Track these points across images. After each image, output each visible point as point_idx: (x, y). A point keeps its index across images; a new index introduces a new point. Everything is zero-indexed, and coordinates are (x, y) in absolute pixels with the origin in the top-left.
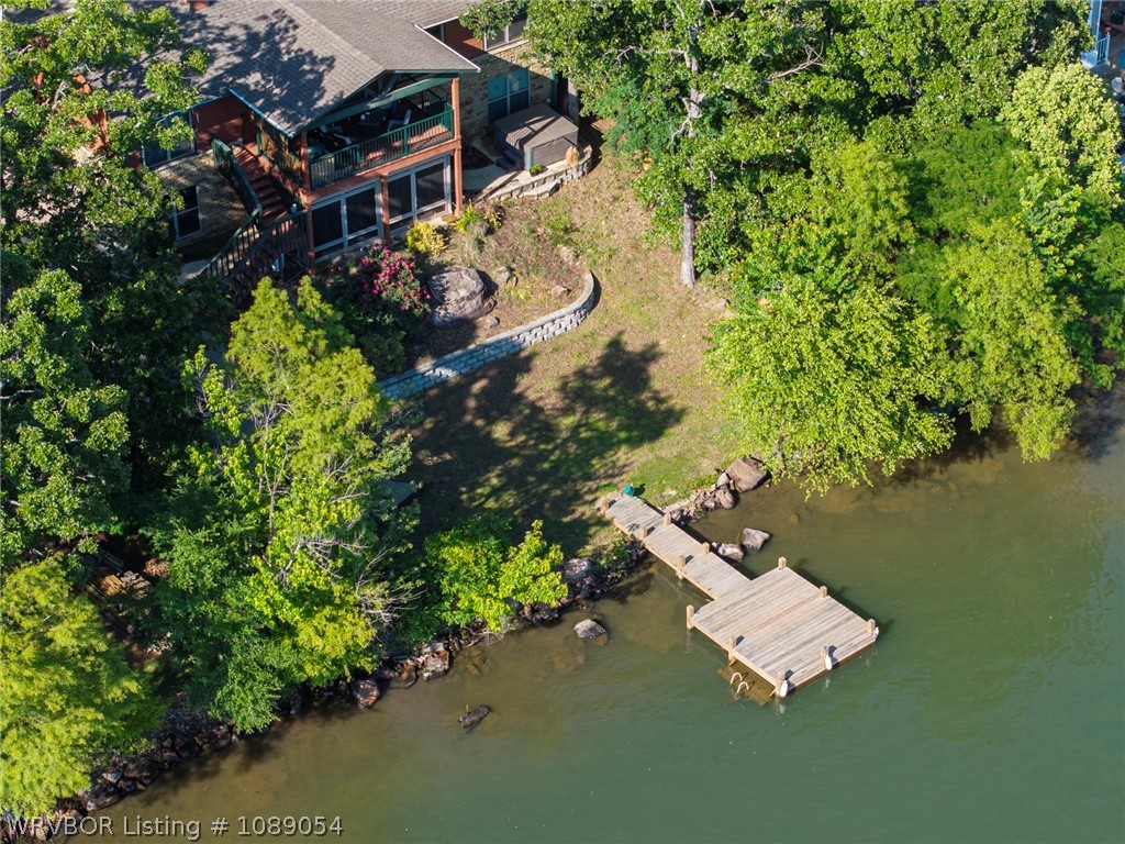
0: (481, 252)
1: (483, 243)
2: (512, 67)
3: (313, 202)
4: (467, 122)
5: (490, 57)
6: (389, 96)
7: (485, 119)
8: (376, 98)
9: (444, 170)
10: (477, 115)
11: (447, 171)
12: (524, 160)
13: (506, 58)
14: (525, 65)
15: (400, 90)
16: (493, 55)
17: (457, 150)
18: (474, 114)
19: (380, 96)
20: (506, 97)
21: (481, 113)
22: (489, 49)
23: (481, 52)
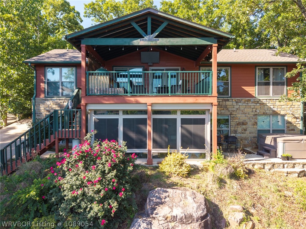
0: (221, 188)
1: (226, 183)
2: (274, 111)
3: (86, 104)
4: (243, 135)
5: (259, 100)
6: (156, 40)
7: (255, 137)
8: (145, 37)
9: (206, 125)
10: (250, 133)
11: (208, 127)
12: (277, 150)
13: (270, 104)
14: (282, 113)
15: (167, 38)
16: (261, 100)
17: (214, 105)
18: (247, 132)
19: (149, 37)
20: (269, 129)
21: (252, 133)
22: (259, 96)
23: (253, 97)
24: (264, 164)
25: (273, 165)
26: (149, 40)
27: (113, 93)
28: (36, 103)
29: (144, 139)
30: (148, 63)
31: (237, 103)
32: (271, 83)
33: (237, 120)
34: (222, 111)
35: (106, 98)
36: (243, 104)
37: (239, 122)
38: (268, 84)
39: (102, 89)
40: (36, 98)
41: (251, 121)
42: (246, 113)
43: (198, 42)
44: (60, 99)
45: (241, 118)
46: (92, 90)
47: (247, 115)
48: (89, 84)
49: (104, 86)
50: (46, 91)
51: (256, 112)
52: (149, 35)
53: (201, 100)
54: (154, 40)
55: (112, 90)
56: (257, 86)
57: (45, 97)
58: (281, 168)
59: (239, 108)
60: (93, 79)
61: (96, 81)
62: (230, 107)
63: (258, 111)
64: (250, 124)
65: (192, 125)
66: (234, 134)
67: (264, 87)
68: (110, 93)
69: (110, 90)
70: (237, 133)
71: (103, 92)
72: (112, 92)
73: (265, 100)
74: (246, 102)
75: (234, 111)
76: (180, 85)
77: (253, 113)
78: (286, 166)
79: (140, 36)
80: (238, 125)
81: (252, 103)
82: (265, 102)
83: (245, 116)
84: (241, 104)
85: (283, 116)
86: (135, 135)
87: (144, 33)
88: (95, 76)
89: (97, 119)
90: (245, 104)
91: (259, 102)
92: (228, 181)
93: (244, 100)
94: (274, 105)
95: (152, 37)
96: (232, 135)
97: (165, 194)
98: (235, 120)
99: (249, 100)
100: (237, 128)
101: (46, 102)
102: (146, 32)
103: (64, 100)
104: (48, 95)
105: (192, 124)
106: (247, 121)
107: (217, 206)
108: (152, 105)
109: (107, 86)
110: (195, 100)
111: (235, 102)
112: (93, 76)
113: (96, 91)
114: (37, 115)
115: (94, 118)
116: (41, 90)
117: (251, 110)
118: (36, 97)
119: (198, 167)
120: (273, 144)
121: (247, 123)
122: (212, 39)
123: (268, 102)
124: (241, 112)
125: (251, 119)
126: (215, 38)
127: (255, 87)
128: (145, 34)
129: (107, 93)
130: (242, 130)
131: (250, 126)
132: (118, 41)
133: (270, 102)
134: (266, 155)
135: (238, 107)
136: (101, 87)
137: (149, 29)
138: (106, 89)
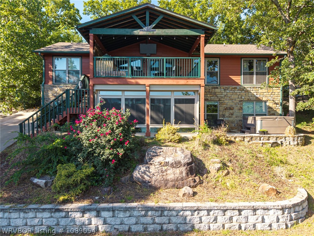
0: (205, 150)
1: (209, 147)
2: (257, 98)
3: (94, 85)
4: (230, 119)
5: (244, 88)
6: (153, 30)
7: (240, 121)
8: (144, 28)
9: (195, 104)
10: (236, 117)
11: (197, 106)
12: (256, 127)
13: (253, 92)
14: (264, 99)
15: (162, 29)
16: (246, 88)
17: (202, 86)
18: (234, 116)
19: (148, 28)
20: (253, 114)
21: (238, 117)
22: (244, 84)
23: (239, 85)
24: (244, 137)
25: (252, 138)
26: (147, 31)
27: (117, 76)
28: (45, 90)
29: (143, 116)
30: (146, 54)
31: (224, 90)
32: (255, 73)
33: (225, 106)
34: (212, 98)
35: (111, 80)
36: (230, 91)
37: (227, 108)
38: (252, 74)
39: (107, 72)
40: (45, 85)
41: (237, 106)
42: (233, 100)
43: (188, 33)
44: (67, 86)
45: (228, 104)
46: (99, 73)
47: (234, 101)
48: (96, 68)
49: (109, 70)
50: (54, 78)
51: (241, 98)
52: (147, 26)
53: (191, 82)
54: (151, 30)
55: (115, 73)
56: (242, 76)
57: (52, 84)
58: (258, 140)
59: (227, 95)
60: (99, 63)
61: (102, 66)
62: (219, 94)
63: (244, 98)
64: (236, 108)
65: (184, 105)
66: (222, 117)
67: (248, 76)
68: (114, 76)
69: (114, 73)
70: (224, 117)
71: (108, 74)
72: (115, 75)
73: (250, 88)
74: (233, 90)
75: (222, 97)
76: (173, 71)
77: (239, 99)
78: (262, 139)
79: (140, 27)
80: (225, 110)
81: (238, 90)
82: (249, 90)
83: (232, 102)
84: (229, 91)
85: (266, 102)
86: (135, 112)
87: (143, 24)
88: (101, 61)
89: (103, 98)
90: (232, 91)
91: (244, 90)
92: (212, 145)
93: (231, 88)
94: (257, 92)
95: (150, 28)
96: (221, 119)
97: (159, 150)
98: (223, 106)
99: (236, 88)
100: (225, 113)
101: (54, 88)
102: (145, 24)
103: (70, 87)
104: (55, 82)
105: (183, 103)
106: (234, 106)
107: (201, 161)
108: (150, 86)
109: (112, 70)
110: (186, 82)
111: (223, 89)
112: (100, 61)
113: (102, 74)
114: (46, 101)
115: (100, 97)
116: (49, 77)
117: (237, 96)
118: (45, 83)
119: (188, 138)
120: (253, 123)
121: (234, 108)
122: (200, 30)
123: (252, 90)
124: (228, 98)
125: (237, 105)
126: (203, 30)
127: (240, 77)
128: (144, 26)
129: (112, 76)
130: (229, 115)
131: (236, 111)
132: (121, 31)
133: (254, 90)
134: (247, 132)
135: (226, 93)
136: (107, 70)
137: (148, 21)
138: (111, 72)
